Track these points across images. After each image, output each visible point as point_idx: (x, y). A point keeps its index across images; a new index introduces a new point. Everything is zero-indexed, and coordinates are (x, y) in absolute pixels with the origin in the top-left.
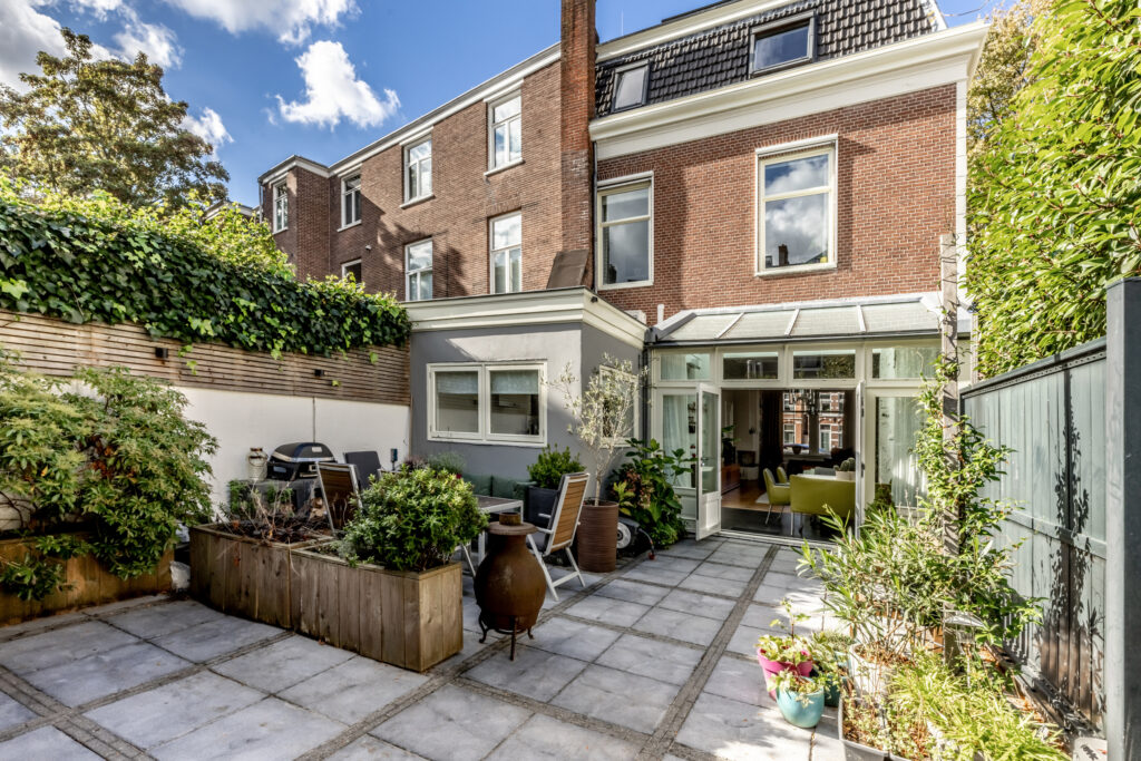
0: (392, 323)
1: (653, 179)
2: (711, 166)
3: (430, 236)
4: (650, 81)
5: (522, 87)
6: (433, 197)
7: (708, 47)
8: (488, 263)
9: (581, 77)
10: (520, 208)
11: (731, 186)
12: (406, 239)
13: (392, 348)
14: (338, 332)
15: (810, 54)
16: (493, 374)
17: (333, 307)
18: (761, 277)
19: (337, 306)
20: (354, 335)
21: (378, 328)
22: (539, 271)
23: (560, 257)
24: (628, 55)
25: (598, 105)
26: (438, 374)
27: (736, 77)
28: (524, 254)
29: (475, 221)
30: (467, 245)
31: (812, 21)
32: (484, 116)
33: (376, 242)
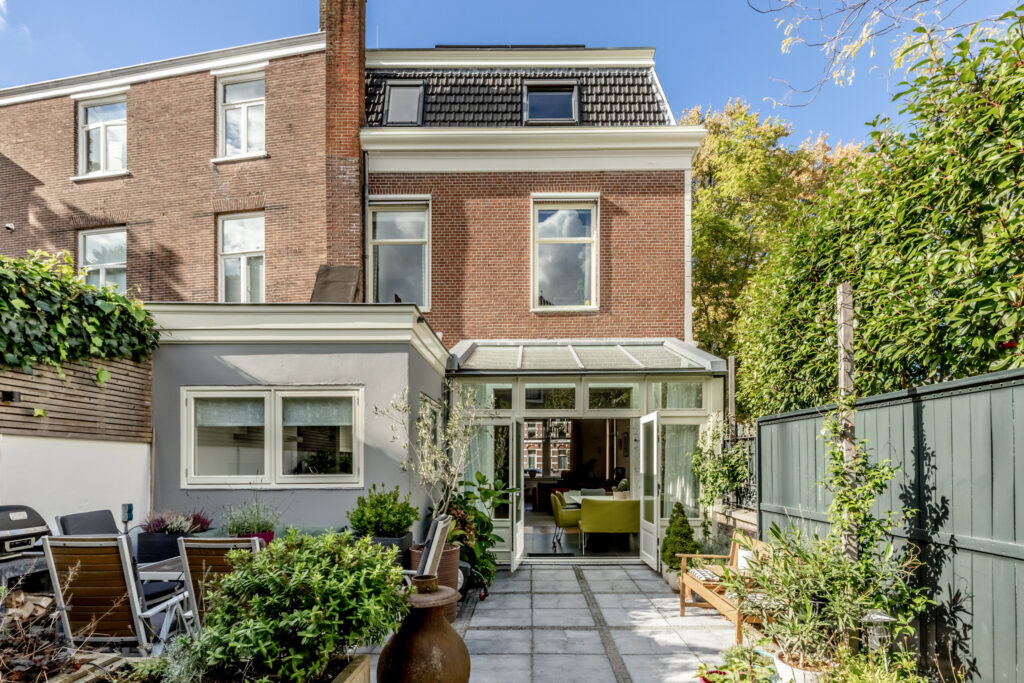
0: (132, 329)
1: (430, 203)
2: (490, 201)
3: (124, 224)
4: (425, 103)
5: (266, 70)
6: (129, 176)
7: (483, 86)
8: (216, 269)
9: (351, 77)
10: (263, 209)
11: (509, 223)
12: (82, 223)
13: (128, 365)
14: (48, 336)
15: (575, 117)
16: (286, 401)
17: (39, 297)
18: (536, 313)
19: (47, 297)
20: (74, 342)
21: (112, 333)
22: (288, 285)
23: (324, 272)
24: (400, 69)
25: (368, 114)
26: (197, 400)
27: (511, 121)
28: (268, 263)
29: (196, 215)
30: (183, 242)
31: (576, 88)
32: (211, 92)
33: (26, 220)
